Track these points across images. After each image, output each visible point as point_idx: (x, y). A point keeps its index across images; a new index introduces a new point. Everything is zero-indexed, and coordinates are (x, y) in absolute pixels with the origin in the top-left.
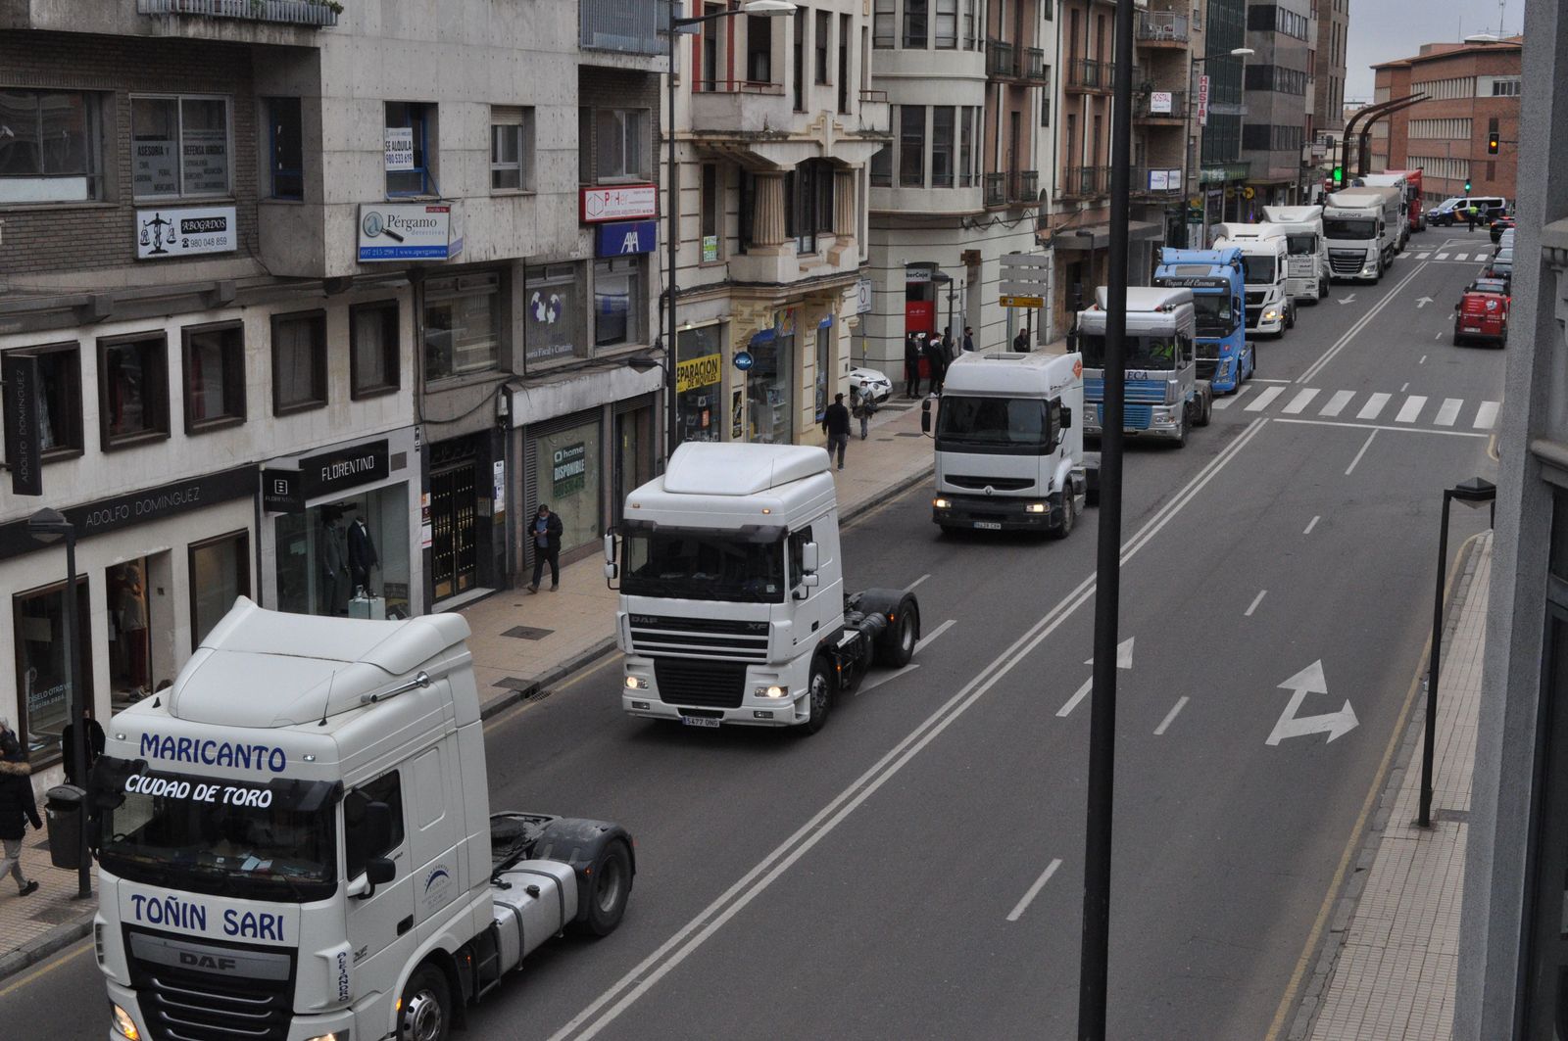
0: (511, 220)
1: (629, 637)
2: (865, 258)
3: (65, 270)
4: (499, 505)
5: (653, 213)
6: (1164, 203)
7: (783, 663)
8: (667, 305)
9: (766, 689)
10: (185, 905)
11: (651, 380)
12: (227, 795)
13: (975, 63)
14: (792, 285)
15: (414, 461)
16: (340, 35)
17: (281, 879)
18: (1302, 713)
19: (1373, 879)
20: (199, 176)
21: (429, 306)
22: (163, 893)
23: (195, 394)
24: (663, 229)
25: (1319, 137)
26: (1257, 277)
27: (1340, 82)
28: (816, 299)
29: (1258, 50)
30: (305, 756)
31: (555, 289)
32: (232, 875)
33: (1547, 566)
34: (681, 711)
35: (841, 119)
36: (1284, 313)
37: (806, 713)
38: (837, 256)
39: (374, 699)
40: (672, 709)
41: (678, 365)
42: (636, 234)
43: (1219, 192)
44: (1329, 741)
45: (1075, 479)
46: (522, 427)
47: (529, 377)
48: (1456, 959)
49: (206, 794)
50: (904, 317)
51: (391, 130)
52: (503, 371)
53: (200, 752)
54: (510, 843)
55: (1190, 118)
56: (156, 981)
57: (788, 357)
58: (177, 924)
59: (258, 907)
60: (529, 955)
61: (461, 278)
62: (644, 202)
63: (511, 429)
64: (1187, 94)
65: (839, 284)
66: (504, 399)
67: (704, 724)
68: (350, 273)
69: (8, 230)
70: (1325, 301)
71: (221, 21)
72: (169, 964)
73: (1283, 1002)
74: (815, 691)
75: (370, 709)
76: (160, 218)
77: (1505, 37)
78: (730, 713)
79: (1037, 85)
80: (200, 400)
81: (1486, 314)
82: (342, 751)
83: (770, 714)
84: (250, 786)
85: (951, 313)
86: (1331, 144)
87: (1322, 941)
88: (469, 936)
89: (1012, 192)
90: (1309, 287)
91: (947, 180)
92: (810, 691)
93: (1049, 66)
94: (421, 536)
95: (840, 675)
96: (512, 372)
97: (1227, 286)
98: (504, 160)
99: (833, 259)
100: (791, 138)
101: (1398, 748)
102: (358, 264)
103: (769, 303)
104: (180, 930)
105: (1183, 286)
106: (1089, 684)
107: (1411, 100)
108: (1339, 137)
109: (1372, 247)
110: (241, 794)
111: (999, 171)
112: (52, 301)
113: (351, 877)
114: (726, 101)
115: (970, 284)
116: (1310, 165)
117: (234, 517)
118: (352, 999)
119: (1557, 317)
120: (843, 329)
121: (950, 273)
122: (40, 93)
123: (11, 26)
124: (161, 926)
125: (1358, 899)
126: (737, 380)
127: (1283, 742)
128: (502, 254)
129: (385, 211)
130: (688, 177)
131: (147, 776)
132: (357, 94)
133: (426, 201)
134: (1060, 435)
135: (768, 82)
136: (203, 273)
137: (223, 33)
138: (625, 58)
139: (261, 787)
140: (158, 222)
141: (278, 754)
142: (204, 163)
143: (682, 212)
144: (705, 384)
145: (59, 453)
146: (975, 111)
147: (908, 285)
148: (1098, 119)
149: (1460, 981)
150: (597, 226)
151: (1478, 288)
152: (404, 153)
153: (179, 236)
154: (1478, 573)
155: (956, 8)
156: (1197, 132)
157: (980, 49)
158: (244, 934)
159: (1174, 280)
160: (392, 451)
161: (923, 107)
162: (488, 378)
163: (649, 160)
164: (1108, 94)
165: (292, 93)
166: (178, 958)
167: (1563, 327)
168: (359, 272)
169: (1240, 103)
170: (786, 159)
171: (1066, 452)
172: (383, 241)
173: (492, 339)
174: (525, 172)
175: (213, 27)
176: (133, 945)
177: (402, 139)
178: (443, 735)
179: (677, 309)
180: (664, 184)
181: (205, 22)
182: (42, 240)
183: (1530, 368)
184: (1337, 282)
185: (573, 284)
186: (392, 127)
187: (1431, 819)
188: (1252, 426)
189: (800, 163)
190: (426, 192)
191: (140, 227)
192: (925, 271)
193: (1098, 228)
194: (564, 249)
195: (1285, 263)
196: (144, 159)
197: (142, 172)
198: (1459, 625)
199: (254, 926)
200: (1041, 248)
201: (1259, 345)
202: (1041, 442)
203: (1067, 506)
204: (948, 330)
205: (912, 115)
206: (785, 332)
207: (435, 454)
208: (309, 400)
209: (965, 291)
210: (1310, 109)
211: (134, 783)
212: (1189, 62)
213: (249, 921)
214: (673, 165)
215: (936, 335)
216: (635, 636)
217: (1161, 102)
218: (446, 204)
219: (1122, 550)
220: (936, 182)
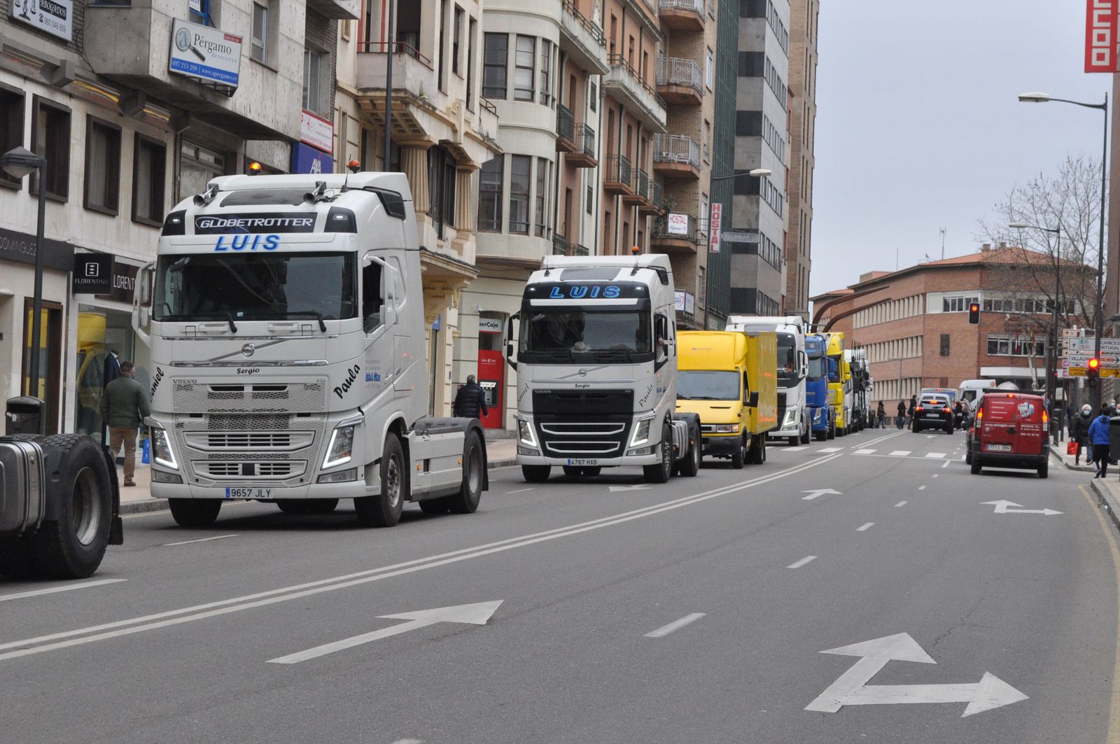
0: (261, 87)
5: (331, 150)
13: (548, 118)
35: (467, 115)
38: (462, 246)
42: (320, 163)
50: (477, 363)
55: (701, 247)
61: (200, 149)
62: (325, 136)
64: (700, 222)
65: (463, 272)
68: (164, 79)
79: (584, 168)
81: (1019, 424)
91: (524, 228)
99: (457, 248)
100: (437, 113)
102: (170, 73)
117: (56, 288)
120: (449, 336)
129: (191, 30)
136: (48, 51)
146: (548, 166)
147: (481, 332)
153: (38, 10)
155: (533, 63)
156: (705, 261)
157: (552, 106)
161: (504, 154)
163: (326, 101)
168: (169, 80)
170: (435, 133)
174: (268, 51)
189: (440, 143)
192: (495, 322)
208: (106, 206)
212: (701, 193)
217: (678, 225)
220: (513, 229)
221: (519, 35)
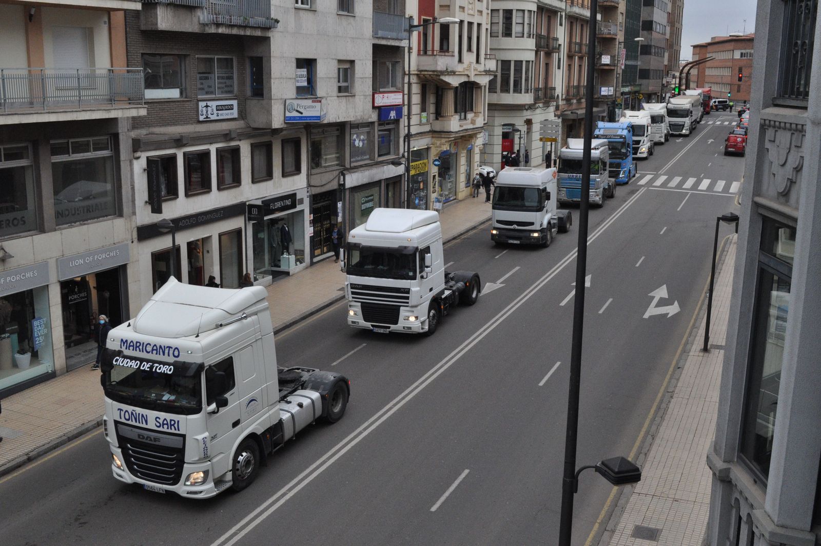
0: (345, 105)
1: (350, 293)
2: (486, 122)
3: (171, 125)
4: (340, 219)
5: (402, 103)
6: (607, 100)
7: (416, 306)
8: (407, 140)
9: (409, 317)
10: (139, 414)
11: (400, 170)
12: (155, 368)
13: (531, 43)
14: (456, 132)
15: (307, 202)
16: (279, 32)
17: (178, 404)
18: (658, 305)
19: (684, 372)
20: (223, 88)
21: (312, 140)
22: (130, 408)
23: (221, 174)
24: (405, 109)
25: (669, 74)
26: (638, 134)
27: (678, 52)
28: (465, 138)
29: (645, 39)
30: (188, 351)
31: (362, 133)
32: (158, 402)
33: (759, 247)
34: (372, 326)
35: (477, 66)
36: (649, 149)
37: (426, 327)
38: (475, 121)
39: (221, 325)
40: (368, 325)
41: (411, 164)
42: (395, 112)
43: (628, 96)
44: (668, 317)
45: (552, 222)
46: (349, 188)
47: (352, 168)
48: (717, 404)
49: (146, 367)
50: (501, 146)
51: (298, 70)
52: (342, 166)
53: (144, 348)
54: (293, 382)
55: (617, 66)
56: (129, 445)
57: (455, 160)
58: (136, 422)
59: (169, 416)
60: (298, 433)
61: (325, 129)
62: (398, 99)
63: (345, 189)
64: (617, 56)
65: (475, 132)
66: (342, 177)
67: (382, 332)
68: (282, 127)
69: (149, 110)
70: (667, 143)
71: (232, 26)
72: (134, 438)
73: (647, 419)
74: (431, 318)
75: (219, 330)
76: (208, 105)
77: (745, 34)
78: (393, 327)
79: (556, 52)
80: (223, 177)
81: (737, 143)
82: (204, 349)
83: (410, 328)
84: (164, 364)
85: (520, 144)
86: (674, 77)
87: (663, 396)
88: (268, 426)
89: (545, 94)
90: (660, 137)
91: (519, 91)
92: (428, 317)
93: (561, 45)
94: (309, 231)
95: (443, 310)
96: (345, 166)
97: (625, 138)
98: (343, 82)
99: (473, 122)
100: (457, 73)
101: (696, 320)
102: (285, 123)
103: (447, 140)
104: (137, 424)
105: (606, 138)
106: (574, 292)
107: (707, 59)
108: (677, 74)
109: (687, 121)
110: (161, 367)
111: (540, 87)
112: (166, 138)
113: (209, 404)
114: (431, 58)
115: (528, 133)
116: (665, 85)
117: (237, 223)
118: (210, 456)
119: (766, 147)
120: (477, 150)
121: (520, 128)
122: (161, 55)
123: (150, 29)
124: (130, 422)
125: (678, 380)
126: (434, 170)
127: (650, 317)
128: (342, 119)
129: (296, 102)
130: (416, 89)
131: (122, 358)
132: (285, 55)
133: (312, 98)
134: (546, 203)
135: (448, 50)
136: (224, 126)
137: (233, 31)
138: (391, 41)
139: (169, 364)
140: (207, 106)
141: (176, 350)
142: (225, 83)
143: (413, 103)
144: (422, 172)
145: (169, 197)
146: (531, 62)
147: (503, 132)
148: (580, 66)
149: (719, 411)
150: (379, 108)
151: (735, 133)
152: (303, 79)
153: (215, 112)
154: (730, 250)
155: (524, 21)
156: (620, 71)
157: (533, 38)
158: (163, 428)
159: (602, 136)
160: (298, 197)
161: (510, 61)
162: (336, 169)
163: (400, 82)
164: (585, 56)
165: (259, 55)
166: (137, 437)
167: (768, 151)
168: (285, 126)
169: (638, 60)
170: (454, 81)
171: (549, 210)
172: (295, 114)
173: (337, 153)
174: (351, 86)
175: (229, 28)
176: (119, 430)
177: (303, 73)
178: (255, 340)
179: (411, 142)
180: (406, 92)
181: (225, 26)
182: (162, 113)
183: (754, 168)
184: (672, 135)
185: (370, 131)
186: (299, 68)
187: (708, 348)
188: (640, 191)
189: (461, 83)
190: (312, 95)
191: (200, 108)
192: (510, 127)
193: (580, 110)
194: (366, 117)
195: (649, 128)
196: (202, 81)
197: (201, 86)
198: (722, 271)
199: (167, 424)
200: (556, 118)
201: (638, 163)
202: (538, 206)
203: (549, 233)
204: (518, 151)
205: (505, 64)
206: (453, 151)
207: (315, 198)
208: (265, 177)
209: (526, 135)
210: (666, 63)
211: (117, 360)
212: (617, 43)
213: (165, 422)
214: (410, 84)
215: (514, 153)
216: (353, 293)
217: (606, 60)
218: (319, 99)
219: (588, 239)
220: (515, 91)
221: (517, 10)
